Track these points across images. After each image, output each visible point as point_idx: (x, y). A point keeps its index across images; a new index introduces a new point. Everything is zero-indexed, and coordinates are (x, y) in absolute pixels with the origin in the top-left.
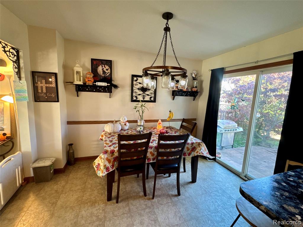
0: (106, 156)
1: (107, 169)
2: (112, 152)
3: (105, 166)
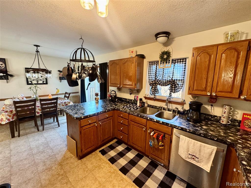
0: (7, 114)
1: (9, 120)
2: (11, 111)
3: (7, 118)
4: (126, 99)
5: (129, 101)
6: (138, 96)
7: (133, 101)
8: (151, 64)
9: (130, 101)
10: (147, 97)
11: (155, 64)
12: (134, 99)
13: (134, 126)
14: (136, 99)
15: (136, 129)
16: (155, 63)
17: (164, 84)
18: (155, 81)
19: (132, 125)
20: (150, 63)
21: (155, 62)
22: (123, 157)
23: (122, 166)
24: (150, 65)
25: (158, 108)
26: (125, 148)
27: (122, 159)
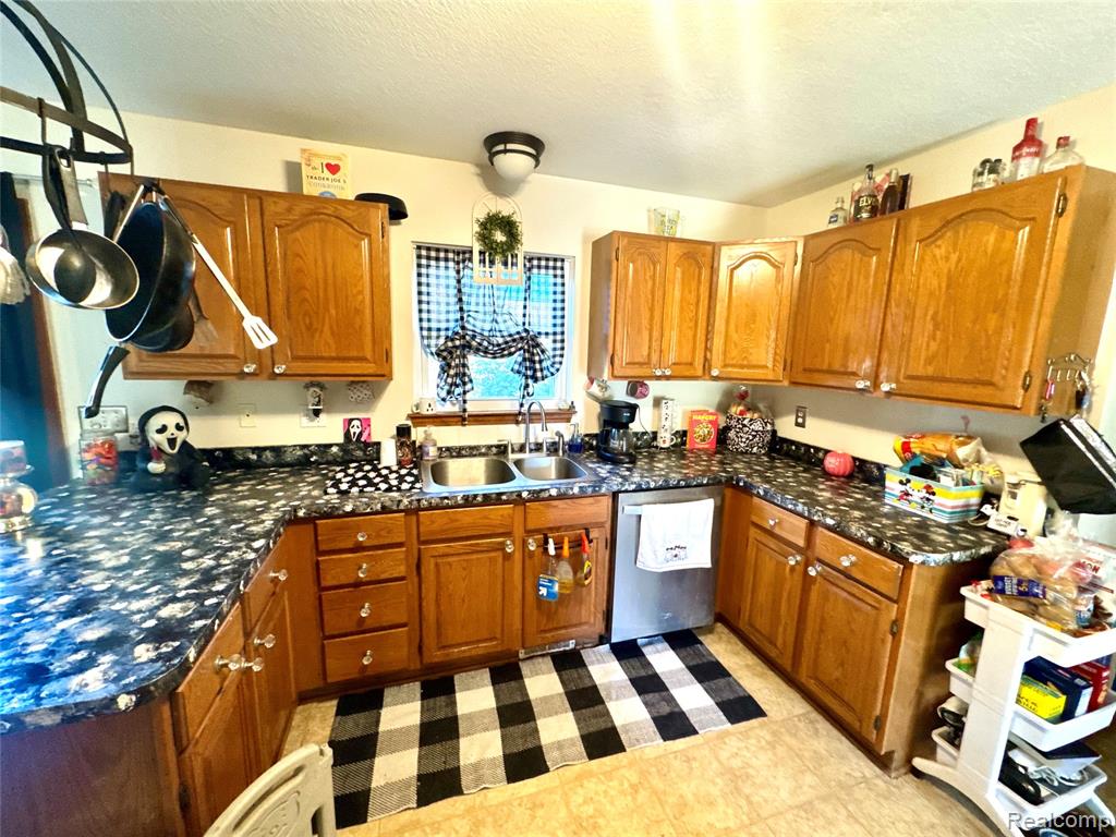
4: (277, 450)
5: (307, 457)
6: (369, 419)
7: (335, 449)
8: (428, 258)
9: (313, 454)
10: (430, 413)
11: (446, 260)
12: (341, 440)
13: (450, 559)
14: (361, 434)
15: (464, 569)
16: (451, 255)
17: (503, 349)
18: (464, 337)
19: (432, 560)
20: (424, 253)
21: (446, 251)
22: (461, 731)
23: (502, 760)
24: (424, 262)
25: (483, 450)
26: (419, 695)
27: (464, 743)
